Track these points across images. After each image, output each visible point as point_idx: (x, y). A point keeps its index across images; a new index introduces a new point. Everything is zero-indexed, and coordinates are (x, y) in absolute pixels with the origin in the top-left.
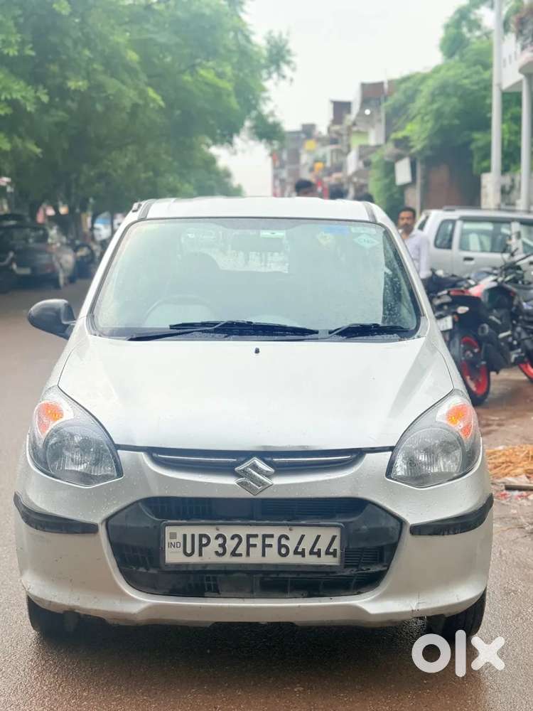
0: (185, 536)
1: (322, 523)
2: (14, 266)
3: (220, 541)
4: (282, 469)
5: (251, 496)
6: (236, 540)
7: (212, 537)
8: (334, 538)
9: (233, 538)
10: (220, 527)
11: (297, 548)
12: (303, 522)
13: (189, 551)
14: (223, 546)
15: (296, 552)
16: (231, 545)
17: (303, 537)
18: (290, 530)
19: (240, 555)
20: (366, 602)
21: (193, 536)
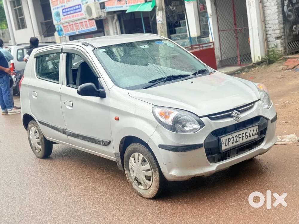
0: (225, 140)
1: (254, 125)
3: (233, 139)
4: (242, 112)
5: (237, 122)
6: (236, 137)
7: (231, 138)
8: (257, 129)
9: (235, 137)
10: (232, 134)
11: (249, 135)
12: (250, 127)
13: (226, 145)
14: (233, 140)
15: (249, 136)
16: (235, 139)
17: (250, 131)
18: (247, 130)
19: (237, 142)
21: (227, 139)
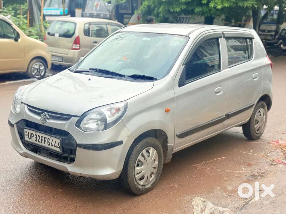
0: (28, 133)
1: (56, 137)
2: (282, 46)
3: (36, 136)
7: (34, 134)
8: (59, 142)
10: (36, 132)
12: (53, 136)
13: (30, 138)
15: (51, 145)
16: (38, 138)
17: (53, 140)
18: (50, 137)
19: (40, 142)
20: (69, 167)
21: (30, 133)
